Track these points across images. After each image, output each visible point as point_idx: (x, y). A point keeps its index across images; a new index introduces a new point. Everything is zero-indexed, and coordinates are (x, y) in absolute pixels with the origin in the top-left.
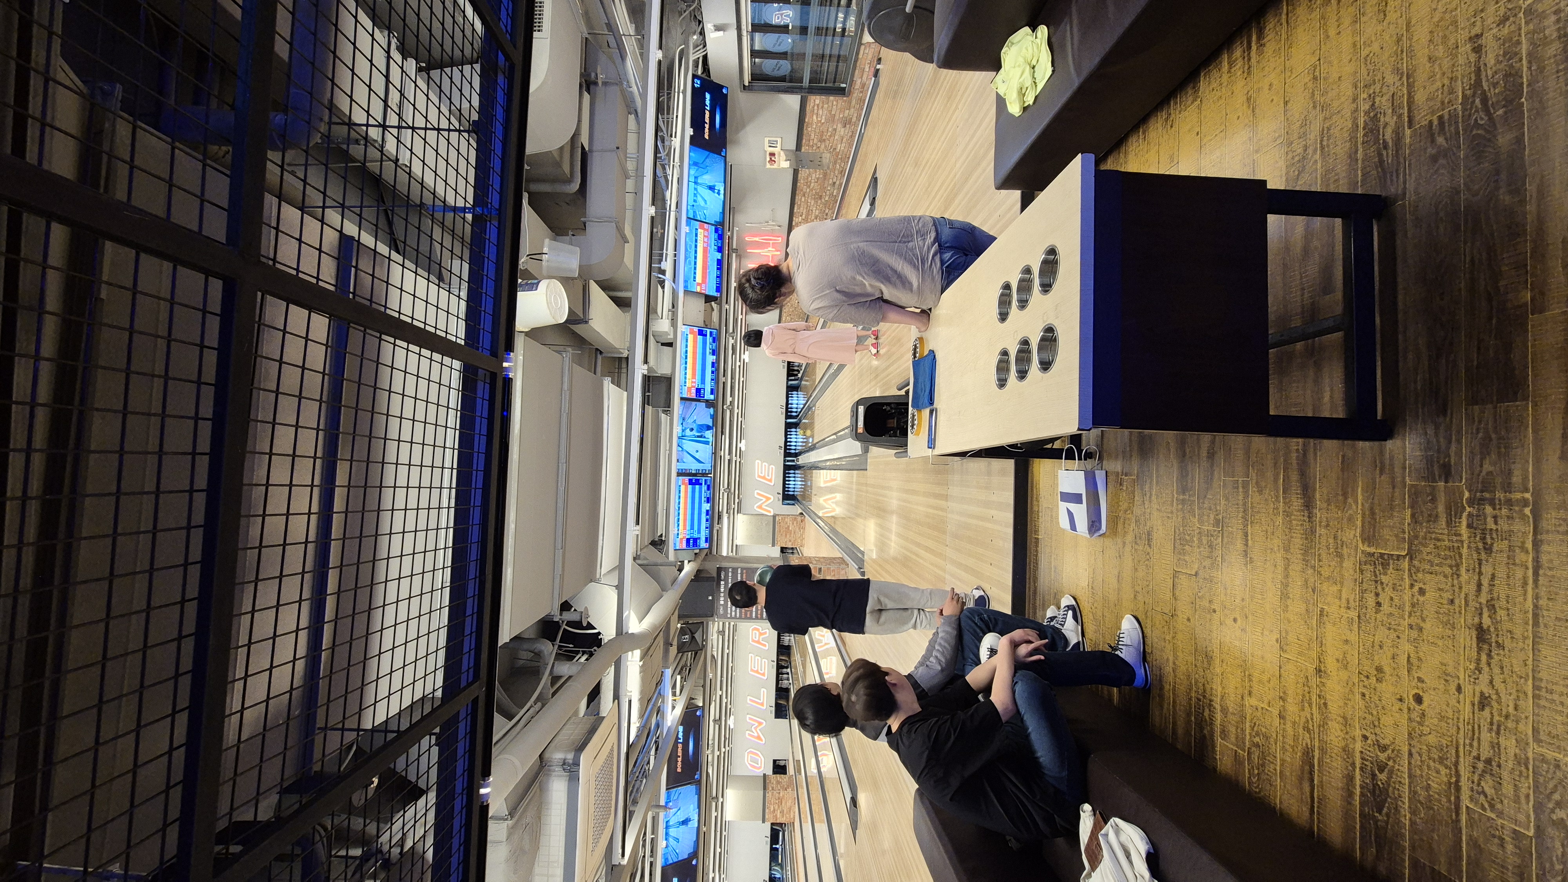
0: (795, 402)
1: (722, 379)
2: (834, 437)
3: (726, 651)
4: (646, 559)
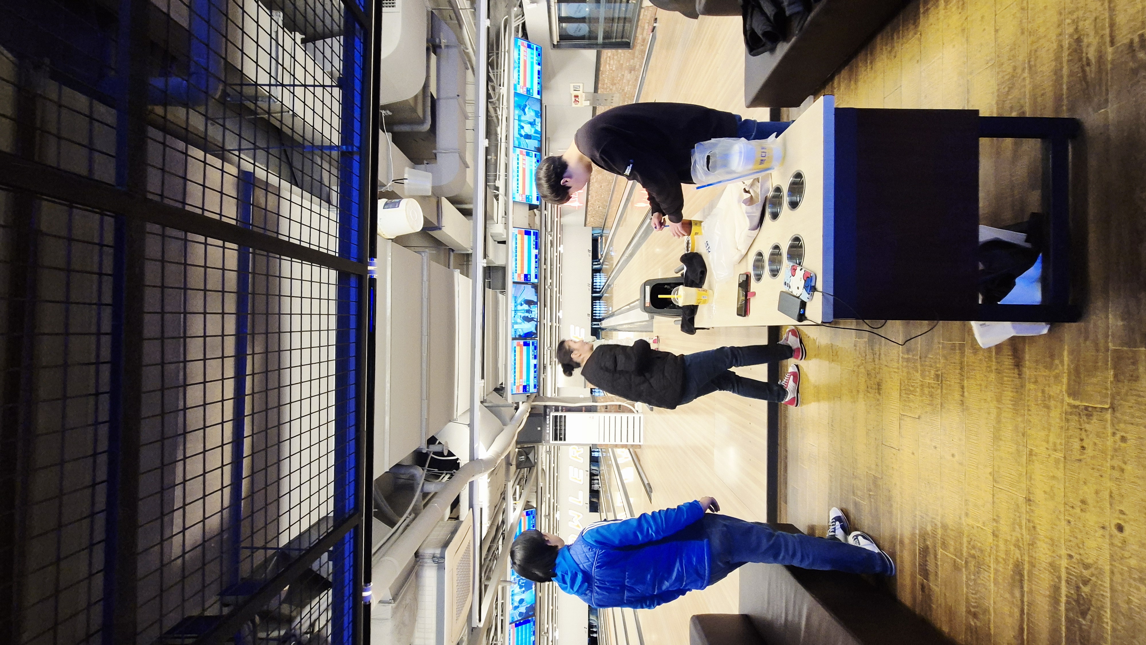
0: (598, 281)
1: (544, 267)
2: (628, 307)
3: (552, 465)
4: (491, 402)
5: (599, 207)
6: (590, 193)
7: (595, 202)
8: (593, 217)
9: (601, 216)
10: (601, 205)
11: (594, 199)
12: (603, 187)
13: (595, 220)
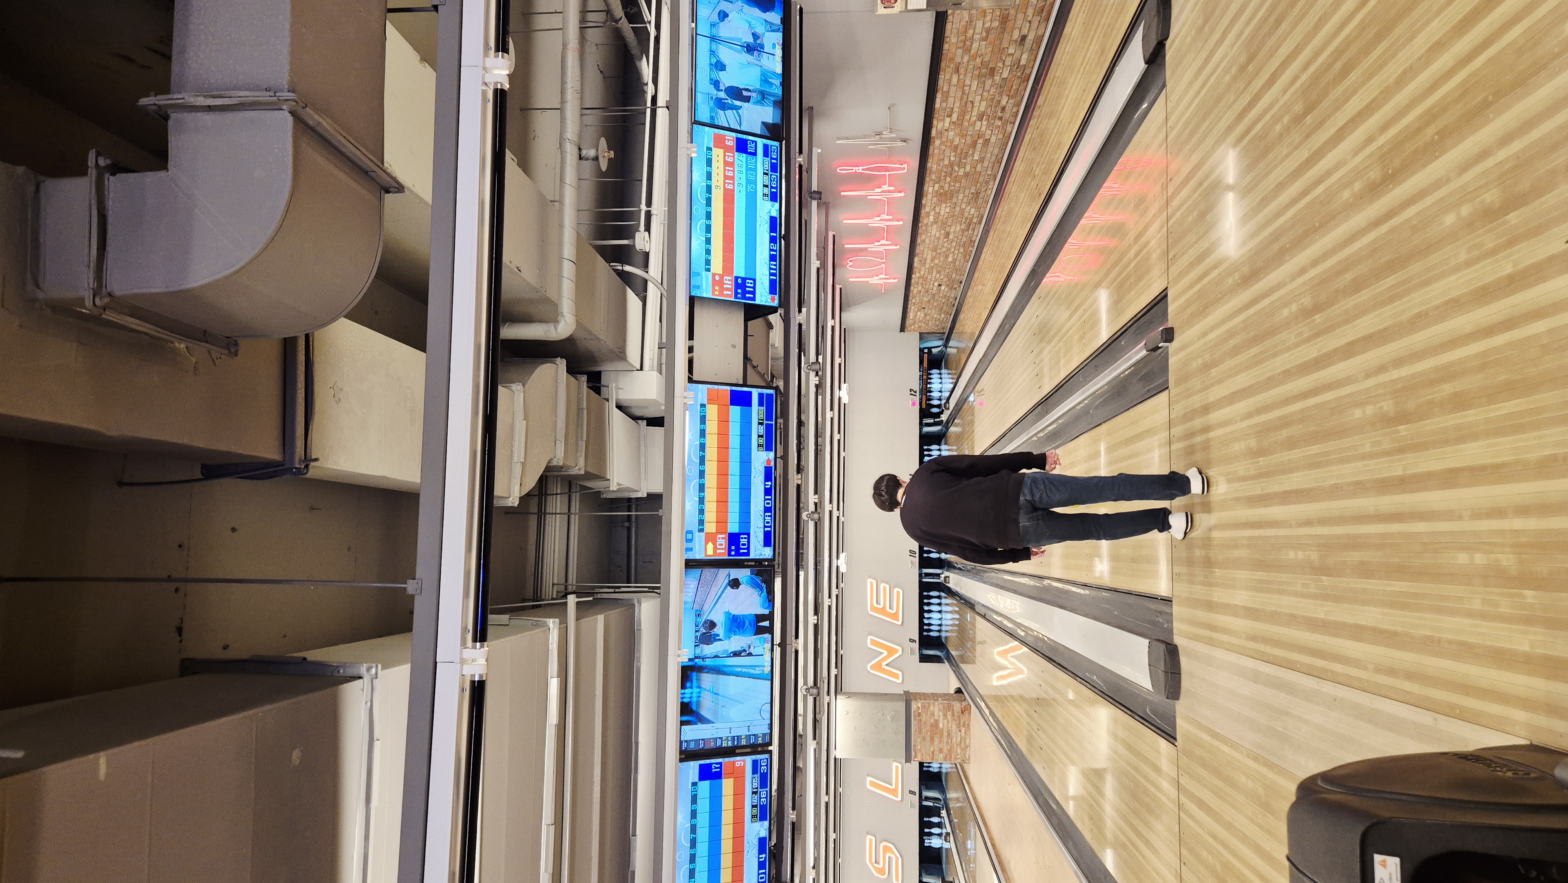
5: (940, 285)
6: (917, 251)
7: (929, 273)
8: (924, 308)
9: (945, 308)
10: (945, 279)
11: (927, 266)
12: (951, 237)
13: (928, 317)
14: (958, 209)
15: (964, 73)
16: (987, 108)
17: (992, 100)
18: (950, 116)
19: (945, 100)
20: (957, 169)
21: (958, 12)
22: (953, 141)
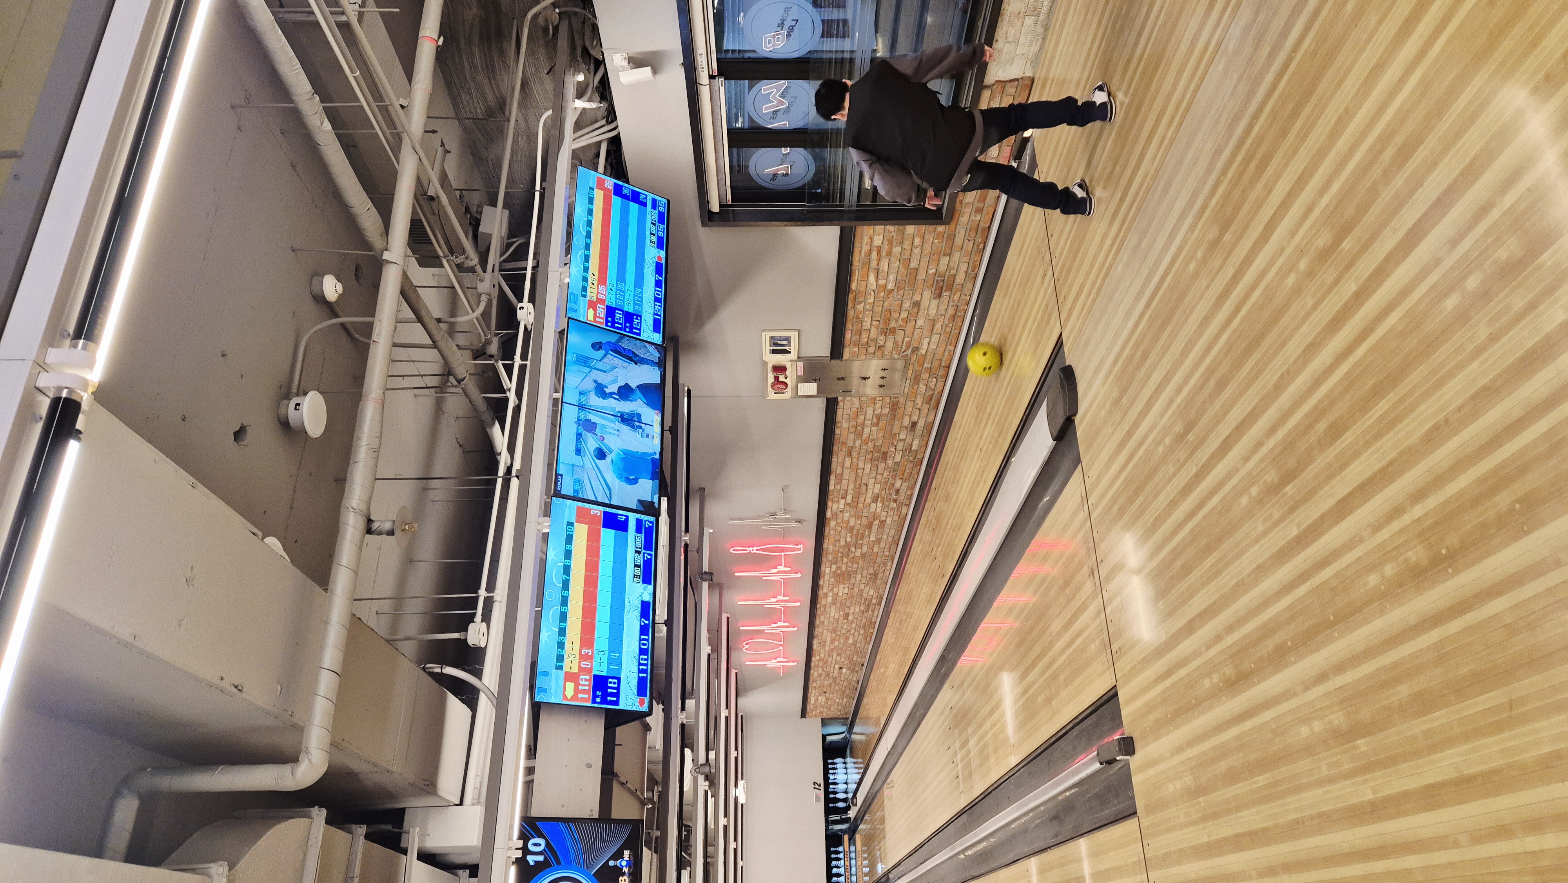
5: (841, 668)
6: (816, 633)
7: (829, 656)
8: (825, 692)
9: (847, 692)
10: (846, 662)
11: (827, 648)
12: (851, 618)
13: (830, 702)
14: (856, 590)
15: (857, 456)
16: (881, 490)
17: (886, 483)
18: (844, 498)
19: (839, 482)
20: (853, 550)
21: (848, 398)
22: (848, 522)
